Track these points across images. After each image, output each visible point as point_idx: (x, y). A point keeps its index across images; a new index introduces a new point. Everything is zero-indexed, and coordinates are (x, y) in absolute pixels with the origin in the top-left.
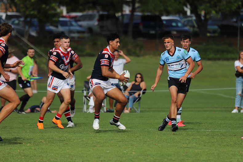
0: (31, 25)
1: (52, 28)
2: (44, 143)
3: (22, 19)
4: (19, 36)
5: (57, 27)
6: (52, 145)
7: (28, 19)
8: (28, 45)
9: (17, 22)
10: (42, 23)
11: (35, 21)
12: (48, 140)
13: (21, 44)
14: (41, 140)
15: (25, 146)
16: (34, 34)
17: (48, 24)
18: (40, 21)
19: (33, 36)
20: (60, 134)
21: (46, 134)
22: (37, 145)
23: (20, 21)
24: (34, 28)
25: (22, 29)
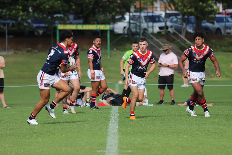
0: (188, 22)
1: (209, 25)
2: (200, 135)
3: (180, 17)
4: (177, 33)
5: (213, 23)
6: (208, 137)
7: (186, 17)
8: (185, 41)
9: (175, 19)
10: (199, 20)
11: (192, 18)
12: (204, 132)
13: (179, 40)
14: (197, 132)
15: (182, 137)
16: (191, 30)
17: (205, 21)
18: (197, 18)
19: (190, 33)
20: (216, 126)
21: (202, 126)
22: (193, 137)
23: (178, 18)
24: (191, 25)
25: (180, 26)
